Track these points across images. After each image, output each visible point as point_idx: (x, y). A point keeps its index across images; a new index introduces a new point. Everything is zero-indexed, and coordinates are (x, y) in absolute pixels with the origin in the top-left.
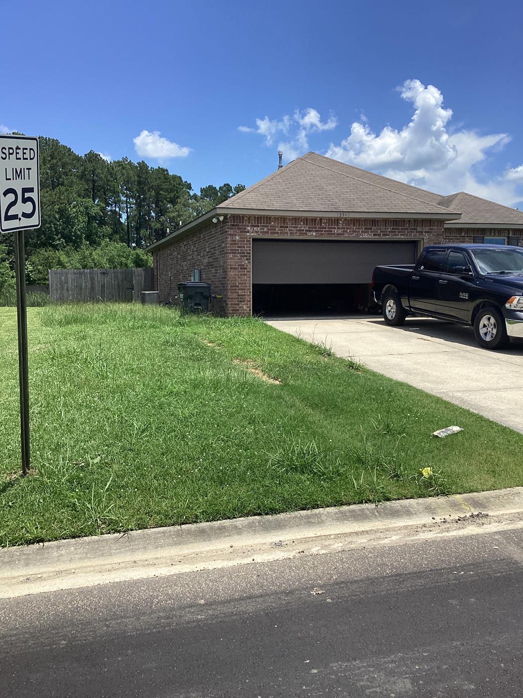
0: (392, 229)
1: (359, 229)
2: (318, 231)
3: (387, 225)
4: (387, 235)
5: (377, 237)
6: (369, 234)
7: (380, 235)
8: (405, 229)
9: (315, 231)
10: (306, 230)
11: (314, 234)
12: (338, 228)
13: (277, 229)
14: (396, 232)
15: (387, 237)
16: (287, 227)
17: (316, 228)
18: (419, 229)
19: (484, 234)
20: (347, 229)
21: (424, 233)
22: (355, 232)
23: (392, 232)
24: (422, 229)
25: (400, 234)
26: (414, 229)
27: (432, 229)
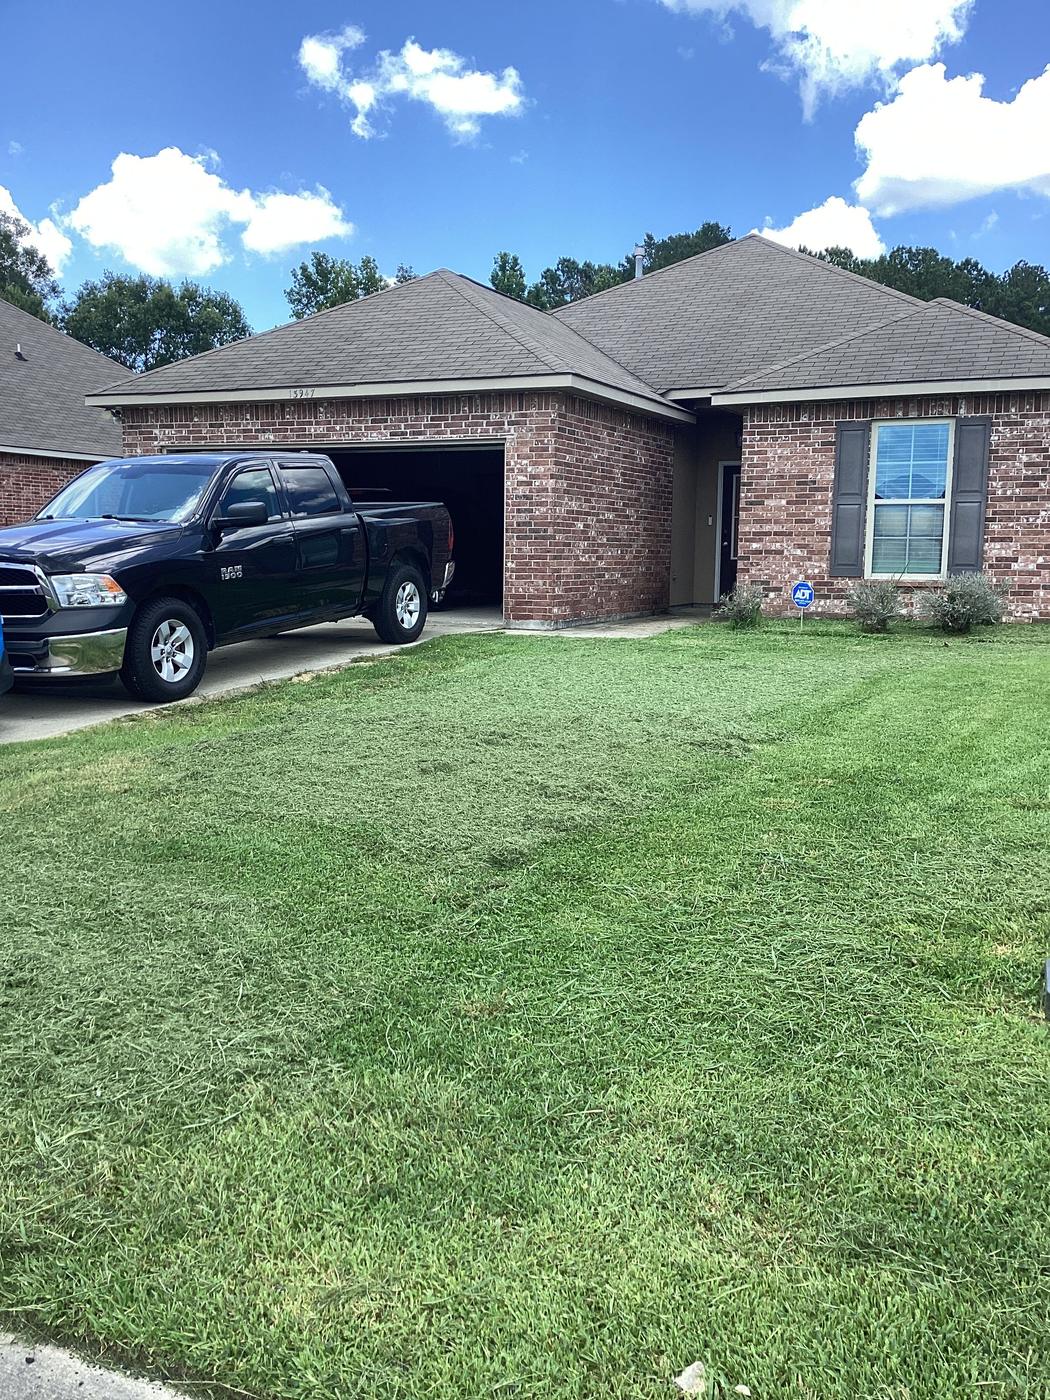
0: (432, 419)
1: (359, 422)
2: (279, 430)
3: (420, 410)
4: (420, 433)
5: (398, 438)
6: (381, 434)
7: (403, 434)
8: (462, 418)
9: (274, 431)
10: (257, 431)
11: (272, 437)
12: (317, 423)
13: (204, 431)
14: (439, 426)
15: (421, 438)
16: (222, 425)
17: (274, 424)
18: (494, 417)
19: (872, 415)
20: (336, 423)
21: (506, 427)
22: (352, 429)
23: (430, 426)
24: (502, 416)
25: (448, 430)
26: (483, 417)
27: (525, 415)
